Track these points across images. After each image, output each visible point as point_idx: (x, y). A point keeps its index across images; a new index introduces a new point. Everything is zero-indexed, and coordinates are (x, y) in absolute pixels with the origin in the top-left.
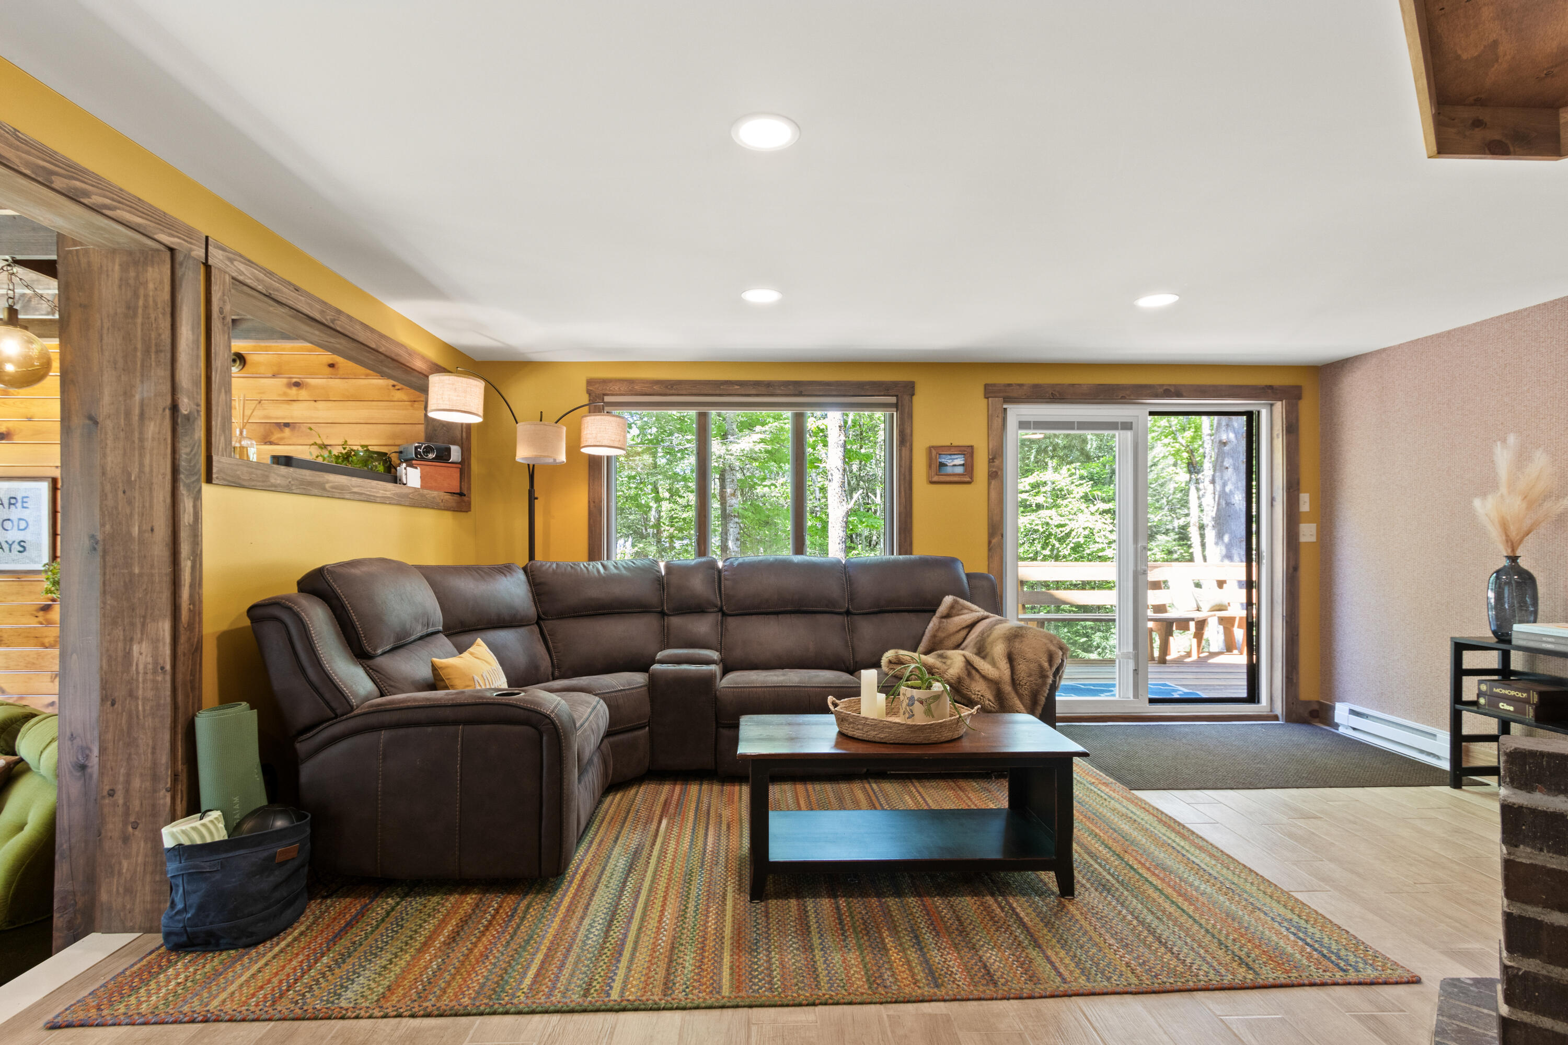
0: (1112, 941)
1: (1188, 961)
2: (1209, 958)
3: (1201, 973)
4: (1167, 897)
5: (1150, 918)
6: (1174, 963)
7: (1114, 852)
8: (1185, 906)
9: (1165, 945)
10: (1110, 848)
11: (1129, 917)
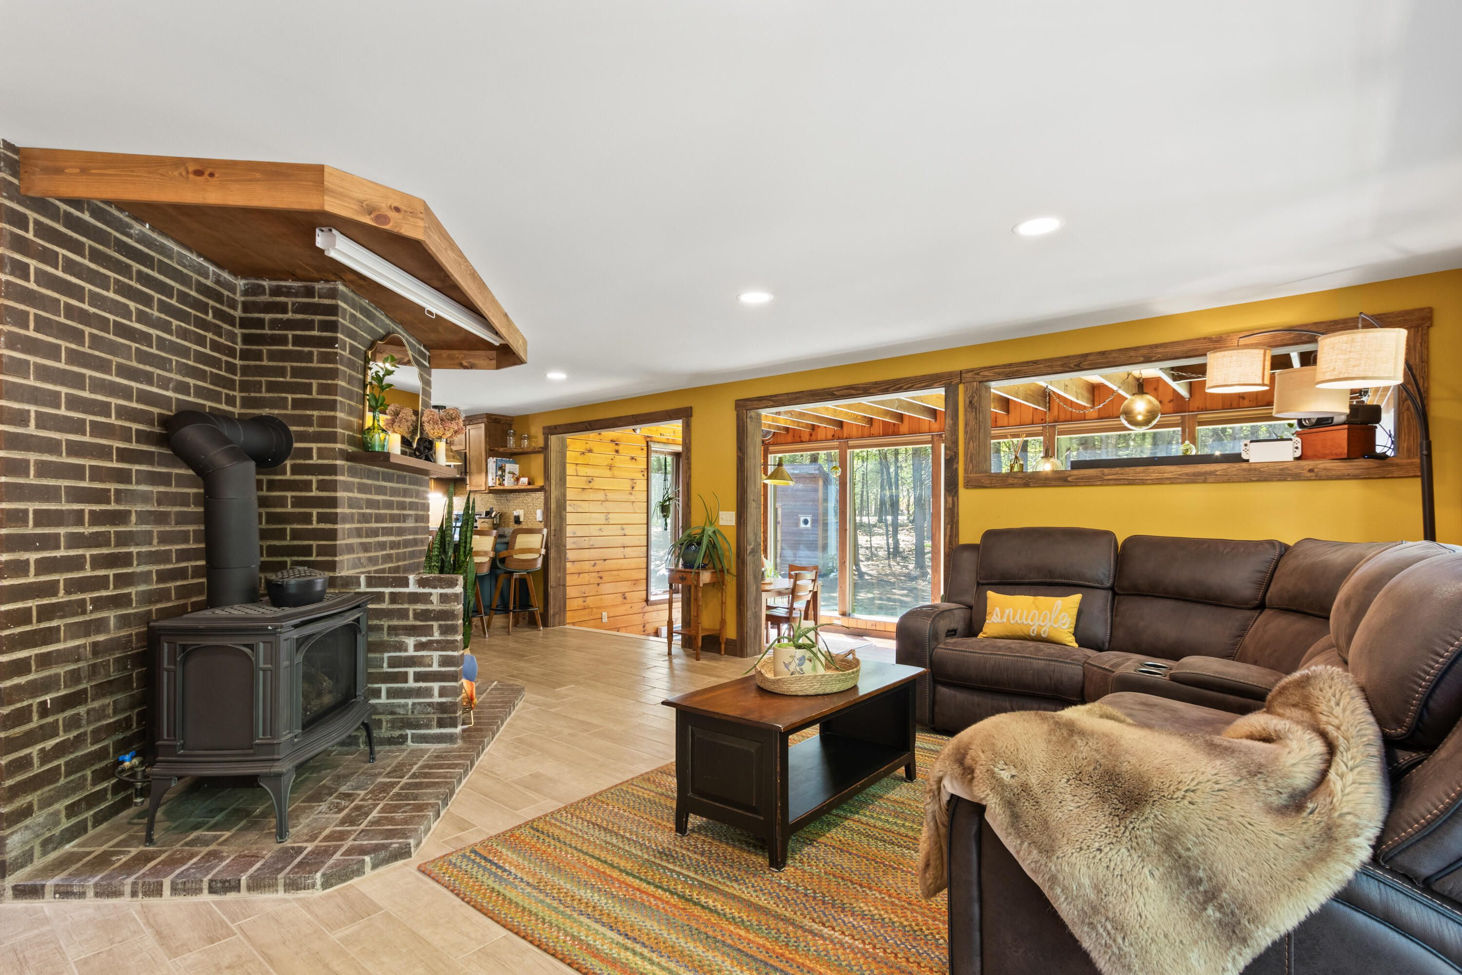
0: (626, 814)
1: (575, 819)
2: (563, 826)
3: (565, 815)
4: (612, 866)
5: (614, 841)
6: (583, 815)
7: (695, 904)
8: (595, 864)
9: (594, 824)
10: (703, 907)
11: (628, 835)
